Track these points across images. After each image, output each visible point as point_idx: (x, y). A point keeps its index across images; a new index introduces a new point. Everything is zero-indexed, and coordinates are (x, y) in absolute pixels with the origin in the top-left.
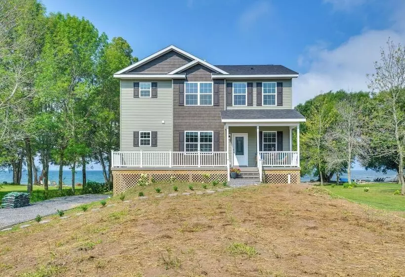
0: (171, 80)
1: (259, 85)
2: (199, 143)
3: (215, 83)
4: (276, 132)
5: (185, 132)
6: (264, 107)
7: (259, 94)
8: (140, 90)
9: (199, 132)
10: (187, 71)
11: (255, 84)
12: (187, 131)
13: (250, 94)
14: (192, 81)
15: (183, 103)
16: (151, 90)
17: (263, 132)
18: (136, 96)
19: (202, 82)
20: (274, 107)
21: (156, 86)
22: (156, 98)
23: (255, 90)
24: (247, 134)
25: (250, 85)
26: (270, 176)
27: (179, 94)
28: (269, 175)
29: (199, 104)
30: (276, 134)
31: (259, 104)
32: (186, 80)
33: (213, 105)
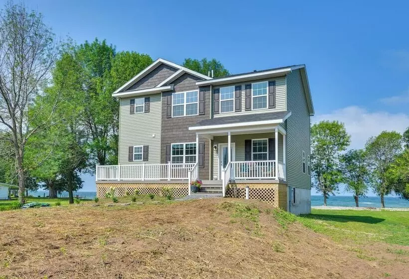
0: (160, 94)
1: (248, 87)
2: (184, 156)
3: (200, 91)
4: (267, 139)
5: (172, 144)
6: (254, 112)
7: (248, 97)
8: (135, 106)
9: (184, 144)
10: (175, 82)
11: (243, 87)
12: (174, 144)
13: (238, 98)
14: (179, 91)
15: (171, 115)
16: (144, 105)
17: (253, 140)
18: (132, 112)
19: (188, 92)
20: (266, 110)
21: (149, 101)
22: (149, 112)
23: (243, 93)
24: (235, 143)
25: (238, 88)
26: (242, 191)
27: (167, 106)
28: (241, 189)
29: (185, 115)
30: (268, 141)
31: (248, 108)
32: (174, 91)
33: (198, 114)
